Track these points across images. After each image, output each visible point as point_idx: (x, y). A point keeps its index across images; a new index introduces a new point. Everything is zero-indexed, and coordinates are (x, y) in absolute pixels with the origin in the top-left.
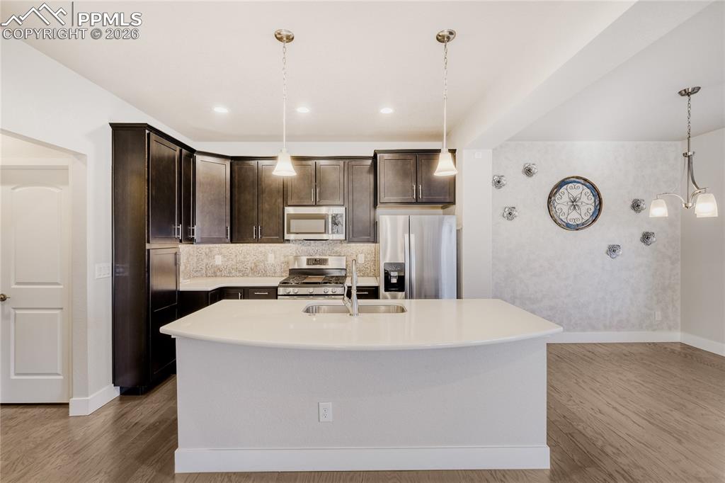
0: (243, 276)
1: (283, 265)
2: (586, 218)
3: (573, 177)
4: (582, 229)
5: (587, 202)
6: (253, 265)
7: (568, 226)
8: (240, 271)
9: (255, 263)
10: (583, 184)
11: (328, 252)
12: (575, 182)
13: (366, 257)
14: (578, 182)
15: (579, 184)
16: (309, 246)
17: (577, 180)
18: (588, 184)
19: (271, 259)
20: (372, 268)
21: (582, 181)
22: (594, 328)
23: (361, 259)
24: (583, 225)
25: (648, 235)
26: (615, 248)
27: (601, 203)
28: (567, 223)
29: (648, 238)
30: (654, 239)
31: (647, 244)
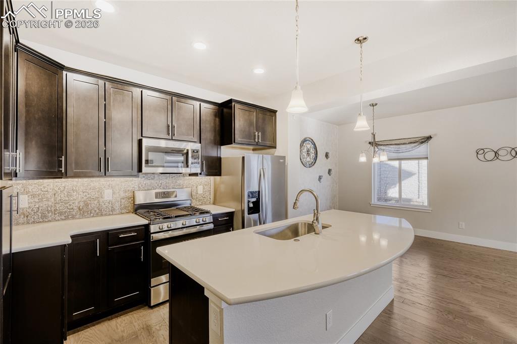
0: (67, 218)
1: (123, 201)
2: (312, 161)
4: (311, 167)
5: (313, 152)
6: (82, 204)
8: (61, 214)
9: (84, 202)
11: (172, 184)
13: (204, 188)
15: (310, 142)
16: (153, 179)
17: (309, 139)
18: (313, 142)
19: (108, 195)
20: (209, 197)
23: (200, 190)
27: (317, 153)
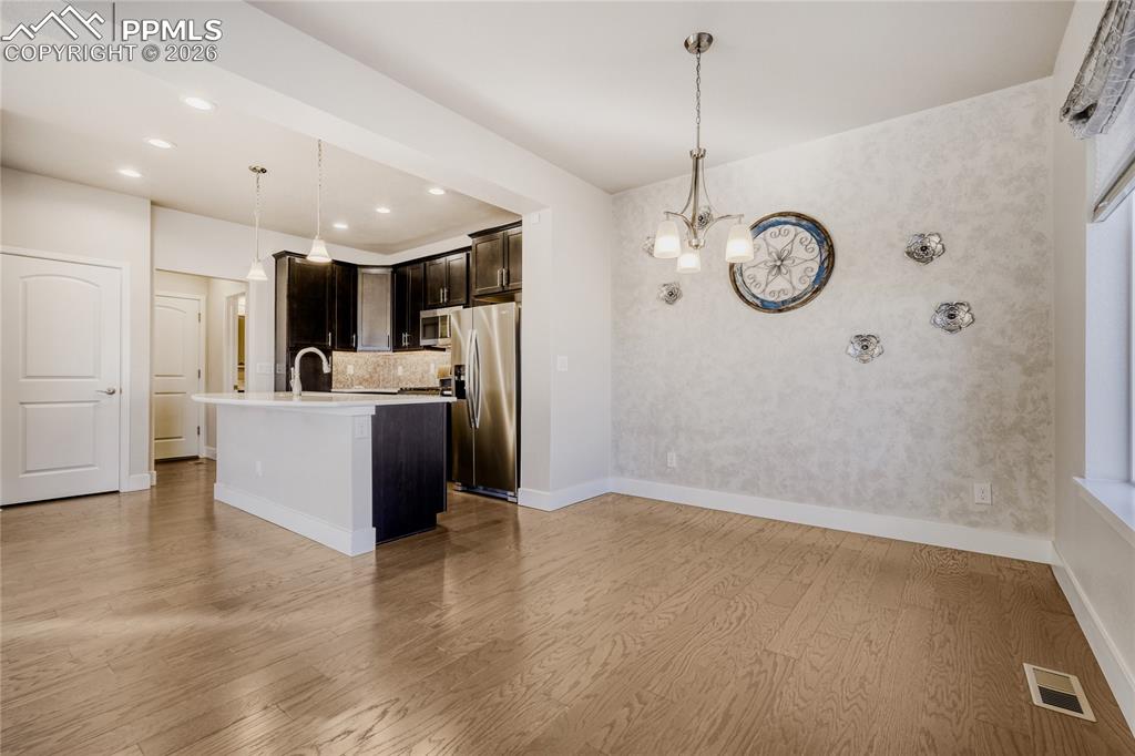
2: (803, 287)
3: (773, 216)
4: (793, 308)
5: (806, 255)
7: (765, 306)
10: (794, 224)
12: (779, 223)
14: (786, 223)
15: (787, 227)
17: (783, 219)
18: (804, 223)
21: (793, 220)
22: (820, 499)
24: (794, 300)
25: (951, 311)
26: (865, 342)
27: (831, 254)
28: (762, 301)
29: (952, 316)
30: (967, 318)
31: (951, 331)
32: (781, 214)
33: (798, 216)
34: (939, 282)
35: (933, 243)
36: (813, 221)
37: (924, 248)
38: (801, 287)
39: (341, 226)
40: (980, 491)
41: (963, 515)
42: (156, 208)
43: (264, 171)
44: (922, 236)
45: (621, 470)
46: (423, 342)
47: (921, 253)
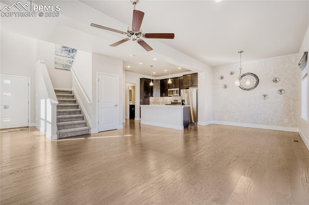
4: (251, 90)
5: (253, 80)
14: (249, 75)
22: (256, 123)
24: (251, 88)
25: (281, 91)
26: (265, 96)
27: (258, 80)
28: (245, 88)
29: (281, 92)
30: (284, 92)
31: (281, 94)
32: (248, 73)
33: (252, 74)
34: (279, 86)
35: (278, 80)
36: (255, 75)
37: (276, 80)
38: (252, 86)
39: (154, 73)
40: (286, 121)
41: (283, 125)
42: (127, 72)
43: (152, 66)
44: (275, 78)
45: (214, 119)
46: (169, 95)
47: (275, 81)
